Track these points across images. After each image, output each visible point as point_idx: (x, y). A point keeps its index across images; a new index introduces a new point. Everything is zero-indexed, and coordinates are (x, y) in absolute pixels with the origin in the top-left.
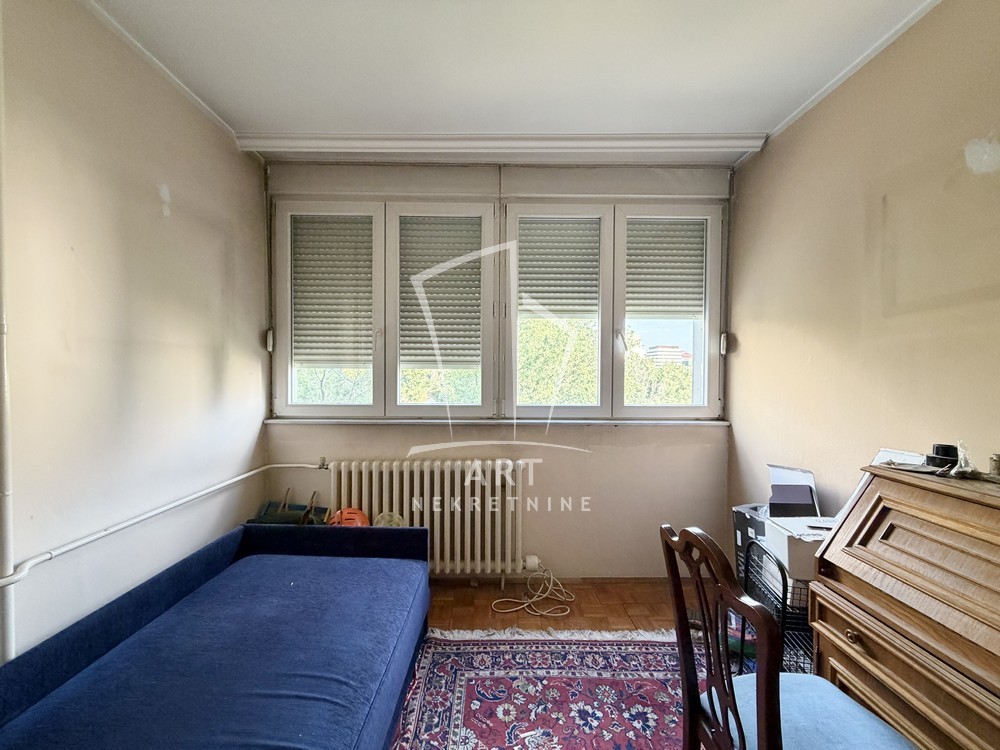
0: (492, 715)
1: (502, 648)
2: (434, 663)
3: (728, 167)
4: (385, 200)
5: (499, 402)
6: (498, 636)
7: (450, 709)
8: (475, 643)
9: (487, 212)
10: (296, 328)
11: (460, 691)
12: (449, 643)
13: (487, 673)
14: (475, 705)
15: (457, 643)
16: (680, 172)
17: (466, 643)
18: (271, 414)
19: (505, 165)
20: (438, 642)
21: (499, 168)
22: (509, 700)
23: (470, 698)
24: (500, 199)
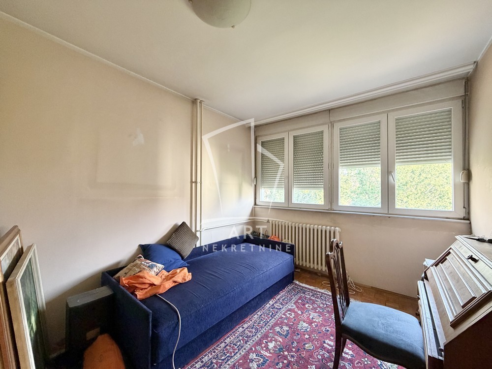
0: (304, 305)
1: (318, 293)
2: (293, 289)
3: (463, 78)
4: (289, 131)
5: (331, 204)
6: (319, 290)
7: (291, 299)
8: (309, 289)
9: (325, 129)
10: (262, 177)
11: (297, 297)
12: (300, 286)
13: (309, 297)
14: (300, 301)
15: (303, 287)
16: (427, 89)
17: (305, 288)
18: (255, 204)
19: (332, 109)
20: (296, 284)
21: (329, 111)
22: (312, 304)
23: (299, 299)
24: (331, 122)
